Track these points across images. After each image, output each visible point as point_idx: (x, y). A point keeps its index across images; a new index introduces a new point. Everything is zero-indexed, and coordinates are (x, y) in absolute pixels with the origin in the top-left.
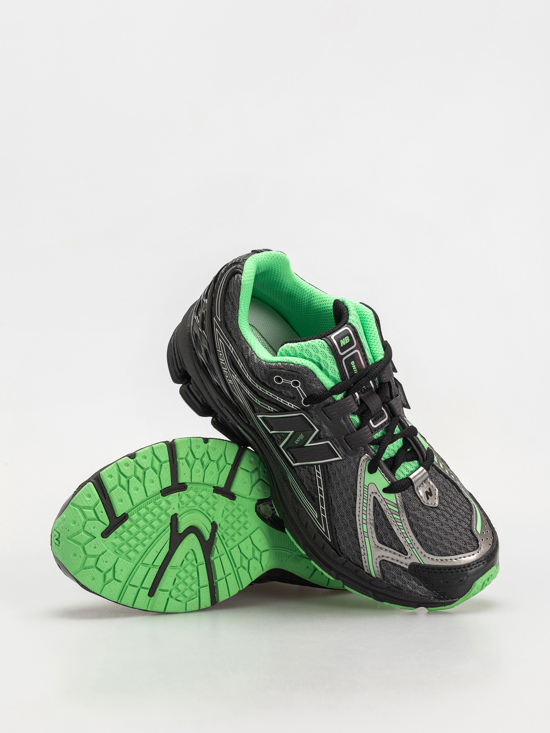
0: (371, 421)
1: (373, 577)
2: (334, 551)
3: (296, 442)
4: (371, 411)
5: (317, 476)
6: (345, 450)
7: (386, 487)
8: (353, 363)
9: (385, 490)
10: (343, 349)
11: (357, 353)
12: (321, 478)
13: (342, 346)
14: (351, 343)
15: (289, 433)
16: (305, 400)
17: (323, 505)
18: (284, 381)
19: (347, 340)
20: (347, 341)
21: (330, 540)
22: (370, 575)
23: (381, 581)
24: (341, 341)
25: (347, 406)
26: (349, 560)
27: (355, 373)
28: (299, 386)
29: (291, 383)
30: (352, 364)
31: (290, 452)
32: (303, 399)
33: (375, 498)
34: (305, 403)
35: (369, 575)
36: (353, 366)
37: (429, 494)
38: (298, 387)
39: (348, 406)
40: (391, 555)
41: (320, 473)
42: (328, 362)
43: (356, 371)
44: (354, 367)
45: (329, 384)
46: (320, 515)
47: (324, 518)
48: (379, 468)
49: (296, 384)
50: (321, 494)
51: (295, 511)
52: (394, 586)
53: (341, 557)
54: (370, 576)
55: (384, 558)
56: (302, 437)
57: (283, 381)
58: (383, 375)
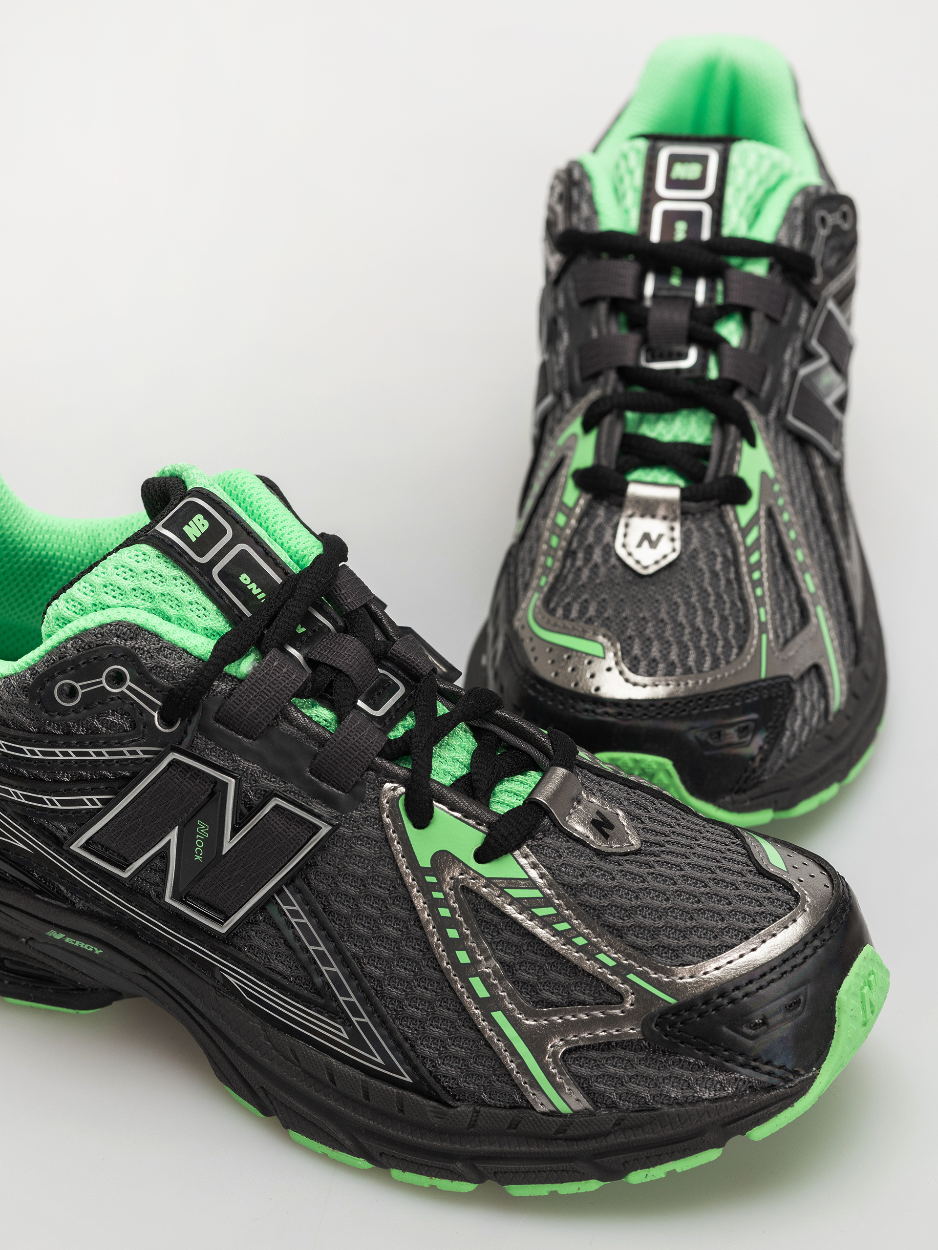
0: (361, 703)
1: (565, 1115)
2: (432, 1103)
3: (198, 857)
4: (348, 676)
5: (293, 920)
6: (328, 800)
7: (479, 845)
8: (244, 578)
9: (482, 856)
10: (201, 547)
11: (244, 551)
12: (305, 920)
14: (216, 531)
15: (169, 842)
16: (161, 717)
17: (345, 994)
18: (82, 687)
19: (202, 523)
20: (203, 525)
21: (408, 1079)
22: (555, 1113)
23: (591, 1114)
24: (187, 529)
25: (274, 677)
26: (484, 1104)
27: (262, 602)
28: (128, 683)
29: (104, 684)
30: (244, 581)
31: (197, 899)
32: (156, 715)
33: (465, 890)
34: (167, 721)
35: (552, 1116)
36: (249, 587)
37: (602, 825)
38: (126, 686)
39: (279, 677)
41: (297, 908)
42: (177, 592)
43: (262, 597)
44: (254, 589)
45: (201, 645)
46: (352, 1023)
47: (363, 1025)
48: (437, 804)
49: (117, 679)
50: (327, 963)
51: (287, 1059)
52: (632, 1112)
53: (457, 1107)
54: (557, 1116)
56: (203, 829)
57: (81, 692)
58: (343, 592)
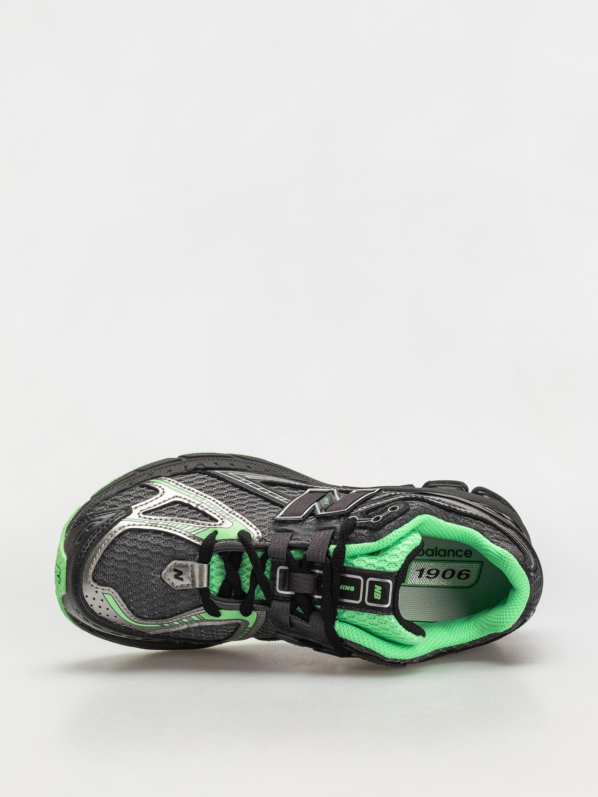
0: (286, 568)
7: (217, 536)
8: (352, 589)
9: (216, 533)
10: (372, 584)
11: (358, 599)
13: (376, 586)
14: (371, 599)
19: (378, 595)
20: (376, 596)
24: (380, 588)
27: (342, 586)
30: (352, 587)
32: (358, 519)
33: (217, 521)
35: (158, 477)
36: (349, 586)
40: (156, 502)
43: (342, 587)
44: (347, 588)
45: (351, 548)
55: (158, 496)
